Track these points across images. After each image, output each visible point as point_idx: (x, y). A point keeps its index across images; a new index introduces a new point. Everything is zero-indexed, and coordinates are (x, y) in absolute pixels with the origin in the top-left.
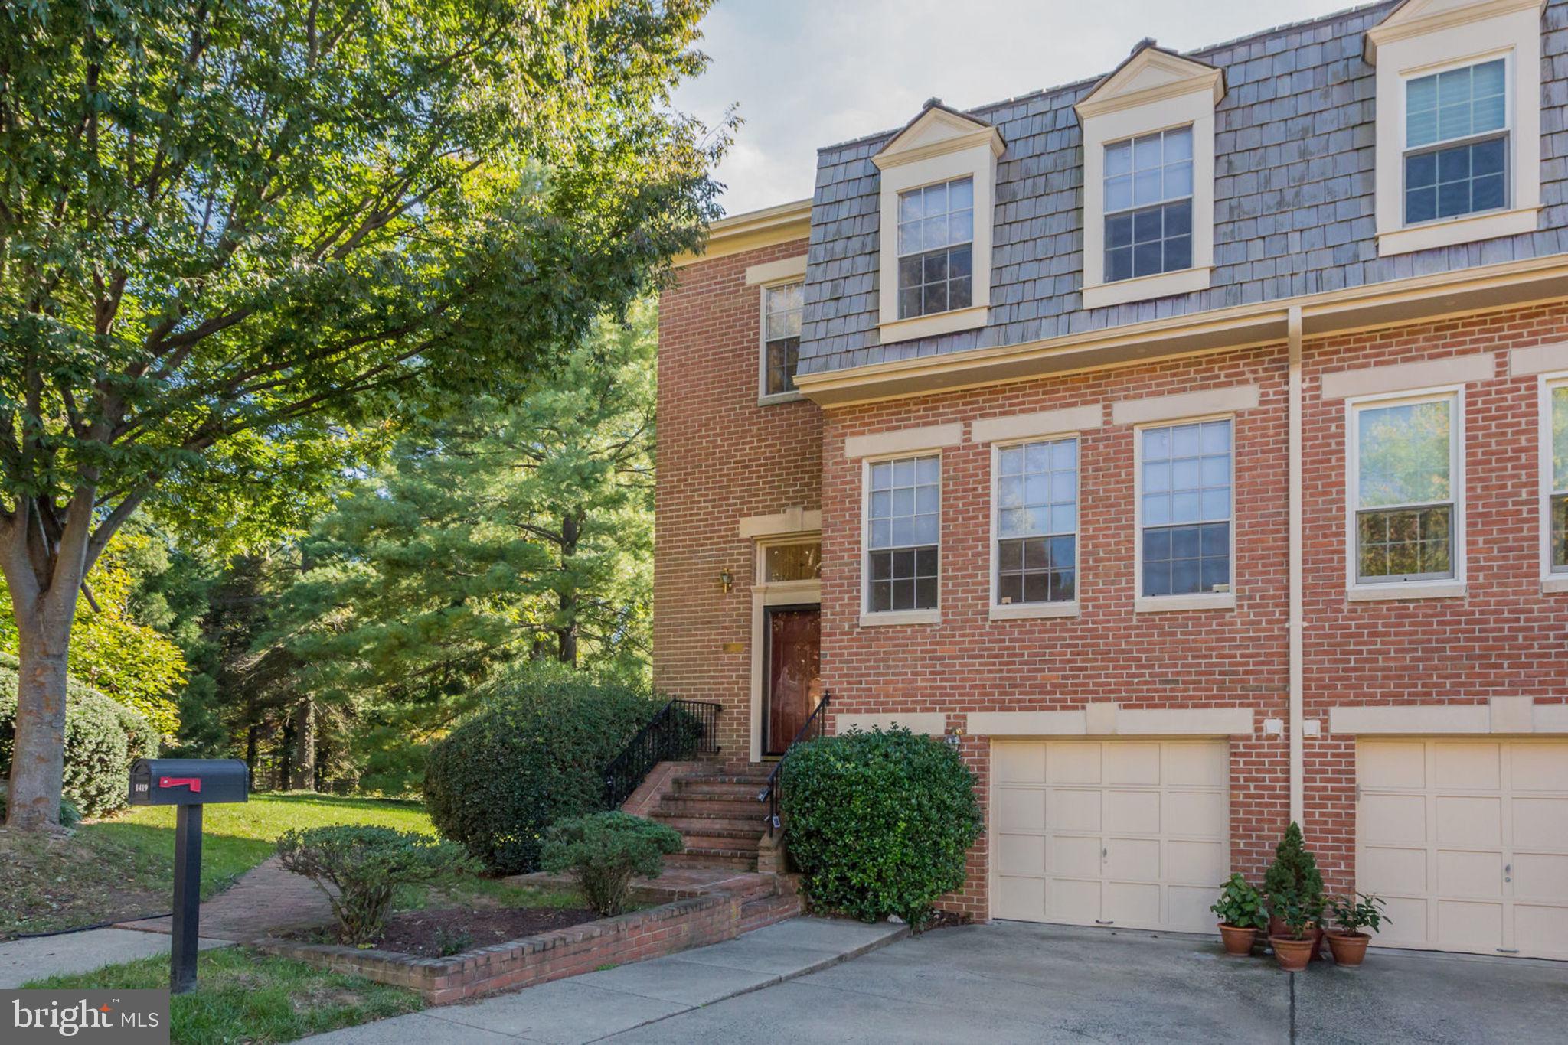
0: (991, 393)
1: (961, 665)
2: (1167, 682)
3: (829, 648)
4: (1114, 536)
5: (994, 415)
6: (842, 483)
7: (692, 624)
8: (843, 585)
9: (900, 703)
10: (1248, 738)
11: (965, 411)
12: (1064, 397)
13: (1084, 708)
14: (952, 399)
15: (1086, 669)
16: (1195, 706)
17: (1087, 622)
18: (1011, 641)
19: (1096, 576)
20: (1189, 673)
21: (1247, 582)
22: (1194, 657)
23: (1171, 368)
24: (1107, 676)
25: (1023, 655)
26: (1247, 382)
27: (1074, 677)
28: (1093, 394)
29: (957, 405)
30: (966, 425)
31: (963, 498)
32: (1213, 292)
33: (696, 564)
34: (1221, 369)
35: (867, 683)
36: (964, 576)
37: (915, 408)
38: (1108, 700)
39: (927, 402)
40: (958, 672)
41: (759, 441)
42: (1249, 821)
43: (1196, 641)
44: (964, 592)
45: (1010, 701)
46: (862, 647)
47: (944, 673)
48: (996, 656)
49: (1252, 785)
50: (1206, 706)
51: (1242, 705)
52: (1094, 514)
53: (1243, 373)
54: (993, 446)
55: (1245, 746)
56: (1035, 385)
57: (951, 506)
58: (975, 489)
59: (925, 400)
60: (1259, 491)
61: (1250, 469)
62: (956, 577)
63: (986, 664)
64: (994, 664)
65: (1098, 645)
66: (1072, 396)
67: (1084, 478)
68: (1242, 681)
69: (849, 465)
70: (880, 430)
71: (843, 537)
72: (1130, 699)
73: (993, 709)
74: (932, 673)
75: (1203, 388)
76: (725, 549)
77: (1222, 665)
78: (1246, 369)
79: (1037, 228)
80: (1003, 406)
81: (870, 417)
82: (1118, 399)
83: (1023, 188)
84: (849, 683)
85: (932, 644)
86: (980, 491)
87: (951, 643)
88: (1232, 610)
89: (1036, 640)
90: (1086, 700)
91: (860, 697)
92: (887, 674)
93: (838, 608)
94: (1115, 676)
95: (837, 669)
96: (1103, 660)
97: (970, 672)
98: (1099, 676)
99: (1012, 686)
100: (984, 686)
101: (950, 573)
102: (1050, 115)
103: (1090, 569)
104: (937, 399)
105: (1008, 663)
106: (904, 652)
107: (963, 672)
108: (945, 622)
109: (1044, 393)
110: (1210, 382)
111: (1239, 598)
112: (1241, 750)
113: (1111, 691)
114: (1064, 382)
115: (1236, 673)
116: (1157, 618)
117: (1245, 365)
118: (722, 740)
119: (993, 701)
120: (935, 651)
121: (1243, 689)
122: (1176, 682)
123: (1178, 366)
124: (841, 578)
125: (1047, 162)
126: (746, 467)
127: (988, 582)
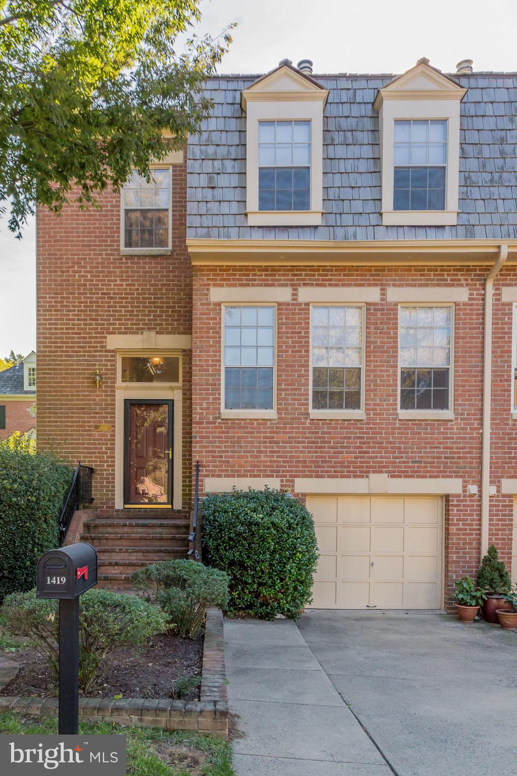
0: (310, 270)
1: (290, 447)
2: (415, 462)
3: (199, 432)
4: (386, 371)
5: (312, 285)
6: (207, 319)
7: (69, 409)
8: (208, 389)
9: (249, 471)
10: (459, 496)
11: (293, 280)
12: (357, 280)
13: (367, 477)
14: (285, 270)
15: (369, 452)
16: (431, 477)
17: (369, 424)
18: (323, 433)
19: (375, 395)
20: (428, 457)
21: (460, 405)
22: (431, 448)
23: (420, 270)
24: (381, 457)
25: (330, 442)
26: (462, 285)
27: (361, 457)
28: (374, 280)
29: (288, 275)
30: (294, 290)
31: (292, 337)
32: (458, 227)
33: (73, 365)
34: (448, 275)
35: (226, 457)
36: (292, 389)
37: (258, 273)
38: (381, 472)
39: (267, 270)
40: (288, 452)
41: (121, 280)
42: (459, 544)
43: (431, 438)
44: (292, 399)
45: (322, 472)
46: (223, 433)
47: (279, 452)
48: (313, 442)
49: (461, 523)
50: (437, 477)
51: (456, 477)
52: (375, 356)
53: (460, 280)
54: (310, 305)
55: (457, 501)
56: (339, 269)
57: (284, 343)
58: (300, 333)
59: (266, 269)
60: (467, 352)
61: (463, 338)
62: (287, 389)
63: (306, 447)
64: (312, 447)
65: (376, 438)
66: (361, 280)
67: (368, 333)
68: (457, 463)
69: (212, 307)
70: (235, 285)
71: (208, 356)
72: (394, 472)
73: (311, 477)
74: (271, 452)
75: (438, 285)
76: (96, 356)
77: (446, 453)
78: (462, 278)
79: (349, 166)
80: (318, 280)
81: (227, 275)
82: (389, 285)
83: (338, 137)
84: (213, 457)
85: (271, 432)
86: (303, 334)
87: (284, 433)
88: (451, 421)
89: (338, 433)
90: (369, 472)
91: (221, 466)
92: (240, 452)
93: (205, 405)
94: (386, 458)
95: (203, 447)
96: (379, 447)
97: (296, 452)
98: (377, 457)
99: (323, 462)
100: (305, 462)
101: (283, 386)
102: (351, 92)
103: (372, 390)
104: (274, 269)
105: (321, 447)
106: (252, 437)
107: (292, 452)
108: (279, 418)
109: (344, 275)
110: (442, 283)
111: (456, 414)
112: (455, 503)
113: (383, 467)
114: (357, 270)
115: (453, 458)
116: (410, 423)
117: (461, 275)
118: (95, 494)
119: (311, 471)
120: (273, 437)
121: (457, 467)
122: (421, 462)
123: (424, 270)
124: (207, 384)
125: (352, 123)
126: (111, 298)
127: (308, 394)
